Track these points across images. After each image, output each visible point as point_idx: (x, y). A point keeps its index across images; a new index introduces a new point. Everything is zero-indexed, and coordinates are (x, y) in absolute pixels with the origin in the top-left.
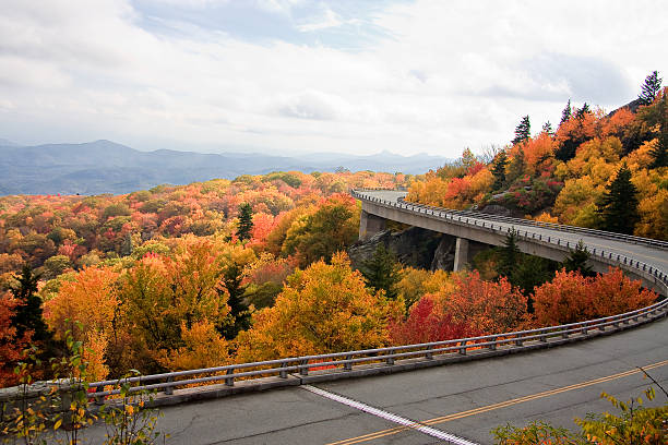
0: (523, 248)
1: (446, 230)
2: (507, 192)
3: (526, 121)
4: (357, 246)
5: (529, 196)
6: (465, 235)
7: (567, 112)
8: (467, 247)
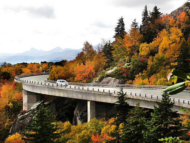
0: (130, 103)
1: (80, 97)
2: (115, 68)
3: (121, 22)
4: (23, 114)
5: (129, 68)
6: (93, 99)
7: (146, 13)
8: (94, 107)
